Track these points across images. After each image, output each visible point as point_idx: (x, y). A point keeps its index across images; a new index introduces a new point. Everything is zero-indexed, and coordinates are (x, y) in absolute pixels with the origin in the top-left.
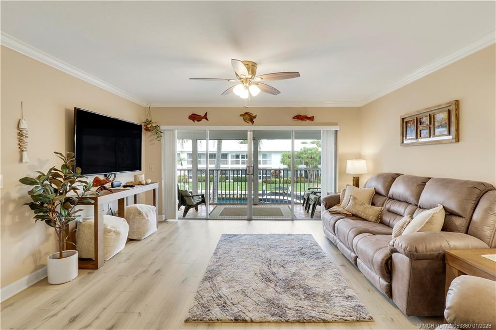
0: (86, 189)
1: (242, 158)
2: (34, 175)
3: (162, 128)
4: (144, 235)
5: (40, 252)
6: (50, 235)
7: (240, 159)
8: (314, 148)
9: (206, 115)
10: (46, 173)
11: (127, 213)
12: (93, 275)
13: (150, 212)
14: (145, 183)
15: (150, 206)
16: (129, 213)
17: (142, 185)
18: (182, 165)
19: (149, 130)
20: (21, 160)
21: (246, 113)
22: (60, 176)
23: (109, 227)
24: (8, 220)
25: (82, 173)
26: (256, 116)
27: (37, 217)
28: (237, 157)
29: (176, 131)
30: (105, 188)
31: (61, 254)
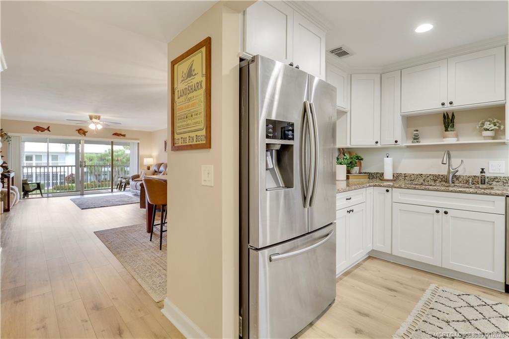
3: (9, 134)
8: (121, 151)
9: (49, 128)
21: (80, 129)
26: (87, 131)
29: (23, 136)
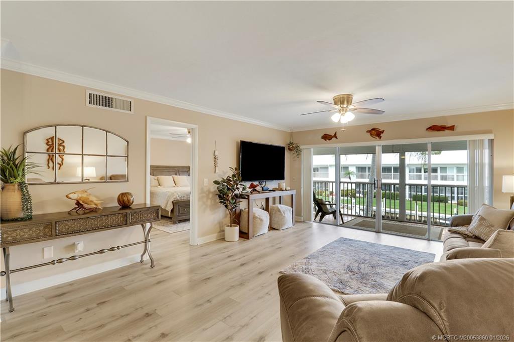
0: (244, 189)
1: (425, 172)
2: (220, 180)
3: (302, 147)
4: (282, 227)
5: (222, 222)
6: (228, 214)
7: (423, 173)
9: (335, 134)
10: (225, 179)
11: (271, 209)
12: (245, 242)
13: (287, 212)
14: (284, 189)
15: (288, 207)
16: (273, 209)
17: (282, 191)
18: (350, 179)
19: (291, 150)
20: (215, 172)
21: (373, 129)
22: (231, 181)
23: (256, 215)
24: (209, 202)
25: (242, 180)
26: (384, 131)
27: (221, 202)
28: (419, 170)
29: (312, 149)
30: (256, 190)
31: (231, 225)
